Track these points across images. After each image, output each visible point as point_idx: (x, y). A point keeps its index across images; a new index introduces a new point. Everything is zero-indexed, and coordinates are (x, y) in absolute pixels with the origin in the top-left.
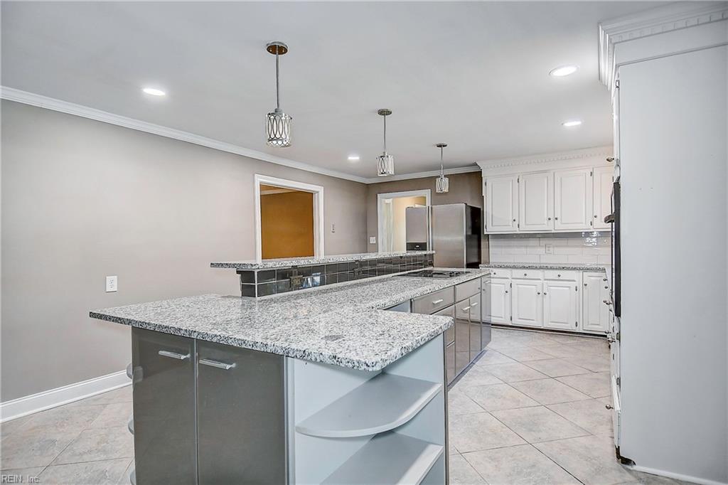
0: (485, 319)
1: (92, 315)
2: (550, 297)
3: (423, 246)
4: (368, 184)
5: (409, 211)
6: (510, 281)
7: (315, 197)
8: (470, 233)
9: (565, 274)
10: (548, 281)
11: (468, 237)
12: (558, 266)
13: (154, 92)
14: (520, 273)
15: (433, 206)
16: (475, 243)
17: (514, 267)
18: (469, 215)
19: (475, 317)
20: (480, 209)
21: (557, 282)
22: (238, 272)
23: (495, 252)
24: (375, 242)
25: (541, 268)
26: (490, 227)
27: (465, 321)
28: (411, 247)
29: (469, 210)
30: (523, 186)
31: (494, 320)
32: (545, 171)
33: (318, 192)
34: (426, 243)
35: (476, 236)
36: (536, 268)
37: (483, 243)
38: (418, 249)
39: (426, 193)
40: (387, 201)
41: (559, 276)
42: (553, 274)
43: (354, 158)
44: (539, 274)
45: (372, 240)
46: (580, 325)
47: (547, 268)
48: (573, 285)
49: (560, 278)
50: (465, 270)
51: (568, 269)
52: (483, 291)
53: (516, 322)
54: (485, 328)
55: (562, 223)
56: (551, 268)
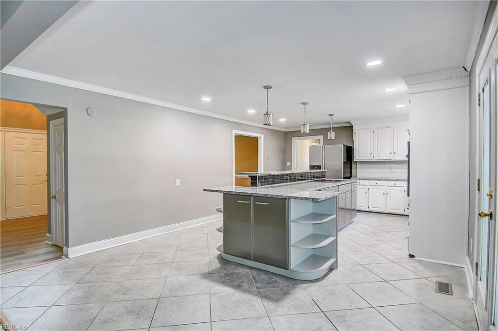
0: (353, 207)
1: (204, 190)
2: (390, 195)
3: (319, 167)
4: (286, 132)
5: (311, 147)
6: (368, 187)
7: (259, 140)
8: (345, 160)
9: (398, 183)
10: (389, 187)
11: (345, 163)
12: (395, 179)
13: (206, 99)
14: (374, 182)
15: (325, 146)
16: (349, 166)
17: (370, 179)
18: (346, 150)
19: (348, 206)
20: (351, 147)
21: (394, 187)
22: (249, 177)
23: (360, 171)
24: (290, 165)
25: (385, 180)
26: (357, 157)
27: (343, 209)
28: (312, 167)
29: (345, 148)
30: (376, 135)
31: (358, 208)
32: (389, 127)
33: (261, 137)
34: (321, 166)
35: (349, 162)
36: (383, 180)
37: (354, 166)
38: (316, 169)
39: (321, 137)
40: (297, 141)
42: (392, 183)
43: (283, 120)
44: (384, 183)
45: (288, 164)
46: (407, 210)
47: (389, 180)
48: (403, 189)
49: (396, 185)
50: (343, 179)
51: (400, 180)
52: (353, 192)
53: (371, 209)
54: (353, 212)
55: (398, 155)
56: (391, 180)
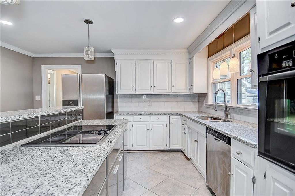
2: (154, 131)
3: (75, 103)
4: (33, 58)
6: (132, 123)
8: (107, 94)
9: (162, 118)
10: (153, 122)
12: (157, 113)
14: (138, 118)
15: (82, 74)
16: (111, 100)
20: (113, 79)
21: (157, 122)
23: (121, 105)
24: (40, 100)
26: (119, 90)
29: (108, 79)
30: (138, 68)
34: (77, 100)
35: (111, 96)
36: (146, 115)
37: (115, 100)
38: (71, 105)
39: (79, 67)
40: (47, 71)
41: (158, 119)
42: (155, 118)
45: (38, 98)
46: (168, 145)
48: (165, 123)
49: (159, 120)
51: (163, 114)
53: (136, 148)
55: (157, 89)
56: (154, 114)
